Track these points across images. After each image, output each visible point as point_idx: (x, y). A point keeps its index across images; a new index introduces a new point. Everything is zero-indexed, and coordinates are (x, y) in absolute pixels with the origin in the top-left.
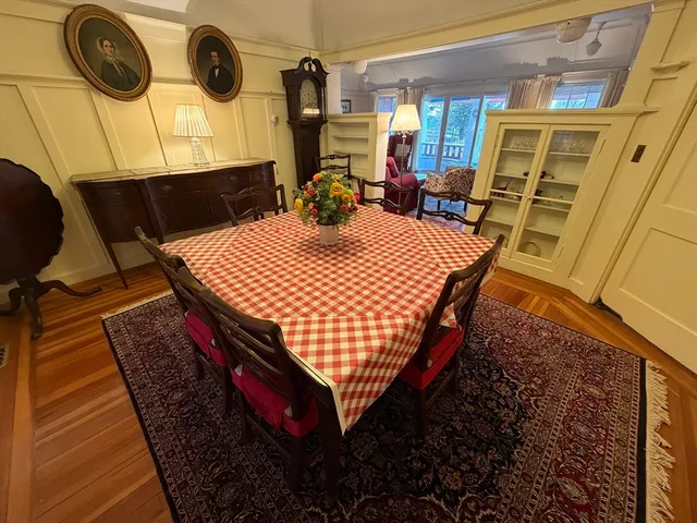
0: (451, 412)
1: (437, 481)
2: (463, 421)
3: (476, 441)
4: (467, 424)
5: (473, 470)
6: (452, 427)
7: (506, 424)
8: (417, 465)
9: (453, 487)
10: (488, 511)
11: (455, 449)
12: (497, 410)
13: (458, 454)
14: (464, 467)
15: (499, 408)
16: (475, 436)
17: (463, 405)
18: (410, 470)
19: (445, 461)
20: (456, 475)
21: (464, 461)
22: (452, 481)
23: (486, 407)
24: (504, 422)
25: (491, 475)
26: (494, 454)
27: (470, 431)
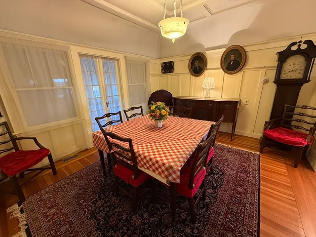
0: (124, 208)
1: (100, 199)
2: (119, 212)
3: (109, 215)
4: (117, 214)
5: (100, 211)
6: (117, 207)
7: (113, 234)
8: (107, 194)
9: (98, 203)
10: (86, 213)
11: (109, 206)
12: (121, 231)
13: (106, 207)
14: (102, 208)
15: (122, 233)
16: (111, 216)
17: (127, 214)
18: (106, 192)
19: (106, 202)
20: (100, 205)
21: (104, 209)
22: (99, 204)
23: (124, 225)
24: (115, 233)
25: (96, 218)
26: (103, 222)
27: (114, 214)
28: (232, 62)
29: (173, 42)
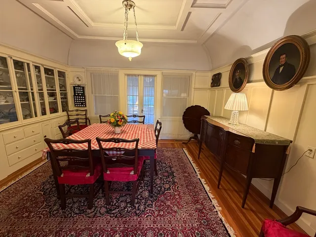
28: (281, 69)
29: (130, 60)
